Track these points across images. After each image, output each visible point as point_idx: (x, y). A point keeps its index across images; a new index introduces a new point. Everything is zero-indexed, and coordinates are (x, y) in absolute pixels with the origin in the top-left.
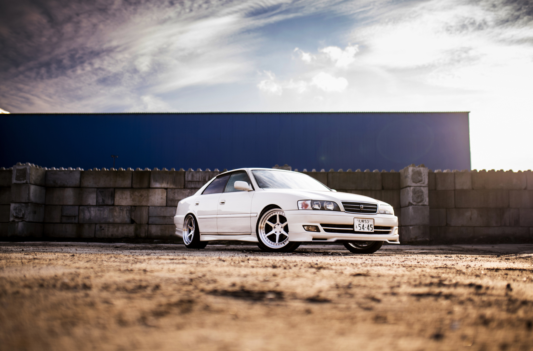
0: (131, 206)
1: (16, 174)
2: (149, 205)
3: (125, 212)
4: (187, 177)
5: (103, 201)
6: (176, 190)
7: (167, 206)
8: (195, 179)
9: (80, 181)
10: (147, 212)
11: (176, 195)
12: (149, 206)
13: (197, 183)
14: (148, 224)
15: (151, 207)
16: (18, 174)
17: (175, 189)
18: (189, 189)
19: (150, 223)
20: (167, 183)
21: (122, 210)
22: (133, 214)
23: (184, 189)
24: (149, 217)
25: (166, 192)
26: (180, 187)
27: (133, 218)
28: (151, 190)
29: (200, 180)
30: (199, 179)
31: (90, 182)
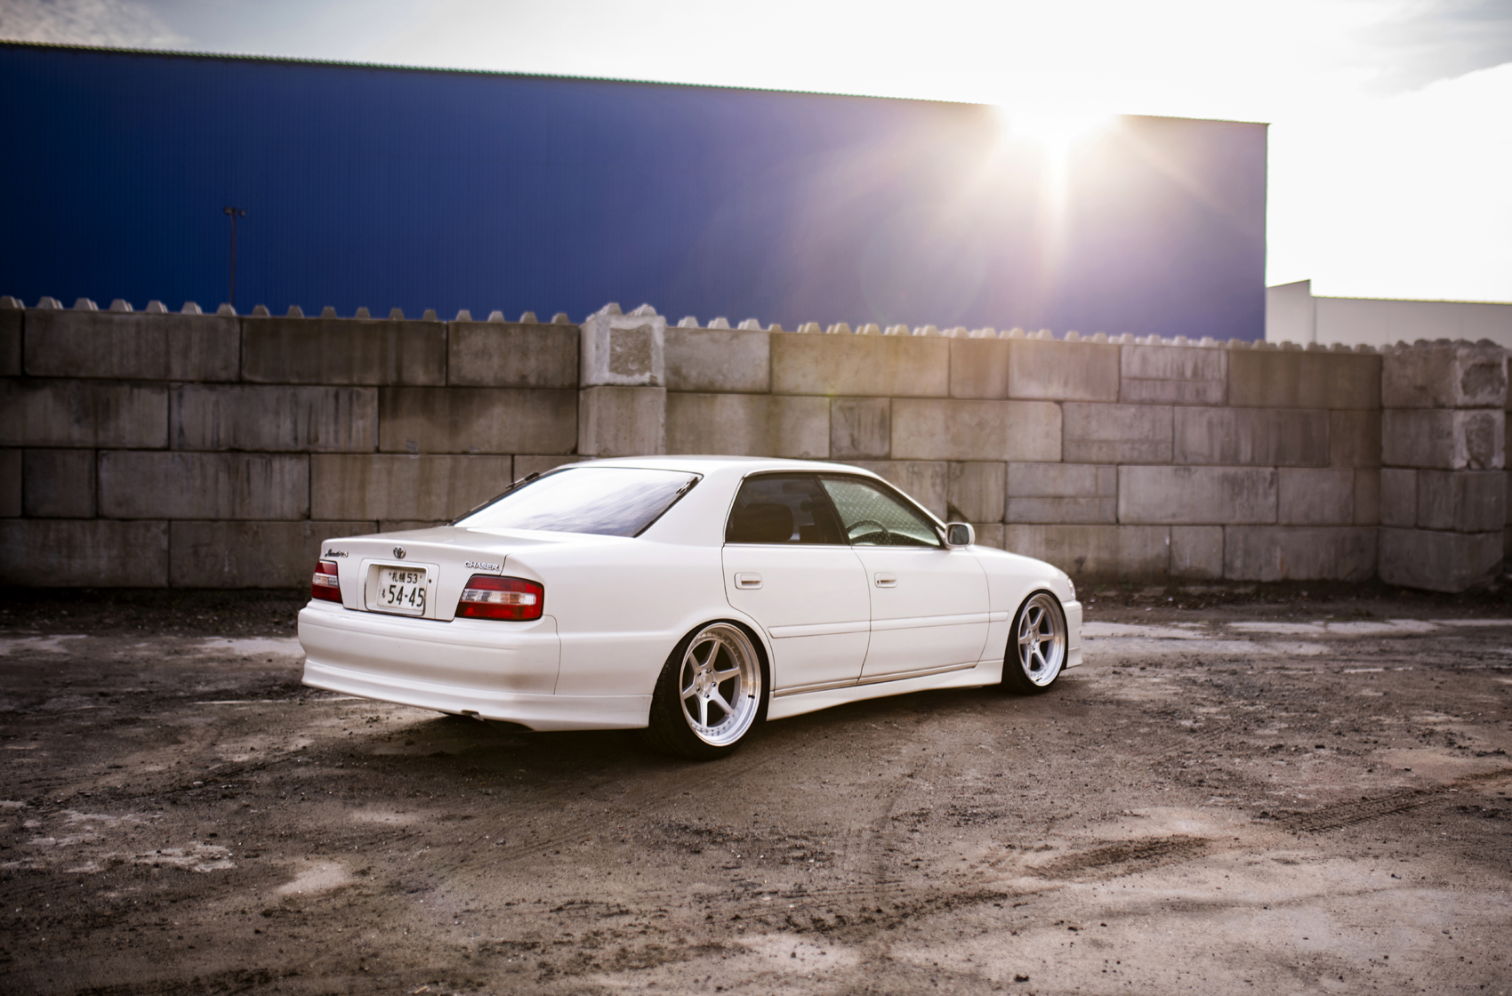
0: (949, 461)
1: (613, 349)
2: (1006, 457)
3: (927, 482)
4: (1128, 365)
5: (854, 442)
6: (1093, 407)
7: (1062, 461)
8: (1152, 372)
9: (771, 372)
10: (1001, 482)
11: (1094, 423)
12: (1006, 462)
13: (1158, 383)
14: (1003, 521)
15: (1013, 466)
16: (618, 349)
17: (1090, 402)
18: (1133, 403)
19: (1011, 517)
20: (1066, 384)
21: (919, 475)
22: (955, 488)
23: (1119, 405)
24: (1007, 500)
25: (1060, 414)
26: (1104, 398)
27: (955, 503)
28: (1011, 406)
29: (1168, 375)
30: (1165, 372)
31: (804, 376)
